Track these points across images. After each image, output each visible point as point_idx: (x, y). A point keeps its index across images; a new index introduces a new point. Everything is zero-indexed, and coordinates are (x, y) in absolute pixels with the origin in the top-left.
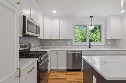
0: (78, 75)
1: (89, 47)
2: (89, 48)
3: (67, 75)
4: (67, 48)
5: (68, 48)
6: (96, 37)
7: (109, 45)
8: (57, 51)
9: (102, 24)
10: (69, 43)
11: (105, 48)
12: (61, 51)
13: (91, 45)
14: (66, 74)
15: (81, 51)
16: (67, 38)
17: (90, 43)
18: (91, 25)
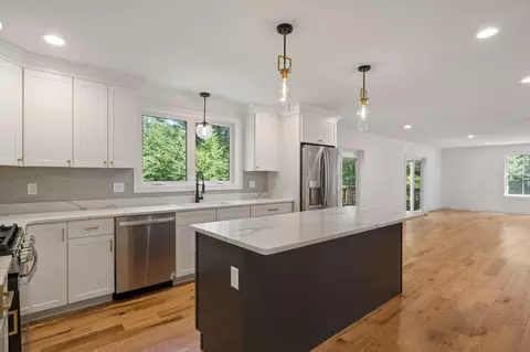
0: (163, 301)
1: (198, 199)
2: (197, 201)
3: (122, 314)
4: (108, 207)
5: (115, 207)
6: (208, 161)
7: (253, 190)
8: (67, 221)
9: (233, 125)
10: (119, 187)
11: (244, 198)
12: (90, 219)
13: (203, 191)
14: (114, 311)
15: (172, 214)
16: (110, 166)
17: (200, 182)
18: (205, 123)
